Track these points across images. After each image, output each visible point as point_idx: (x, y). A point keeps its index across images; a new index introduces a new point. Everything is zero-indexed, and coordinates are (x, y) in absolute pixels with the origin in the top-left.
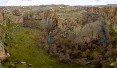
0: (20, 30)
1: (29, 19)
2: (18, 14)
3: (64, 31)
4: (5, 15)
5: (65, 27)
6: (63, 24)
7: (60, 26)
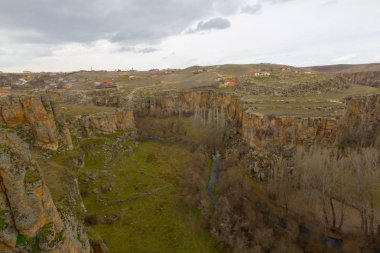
0: (128, 155)
1: (152, 113)
2: (115, 101)
3: (261, 155)
4: (62, 108)
5: (264, 143)
6: (258, 132)
7: (250, 138)
